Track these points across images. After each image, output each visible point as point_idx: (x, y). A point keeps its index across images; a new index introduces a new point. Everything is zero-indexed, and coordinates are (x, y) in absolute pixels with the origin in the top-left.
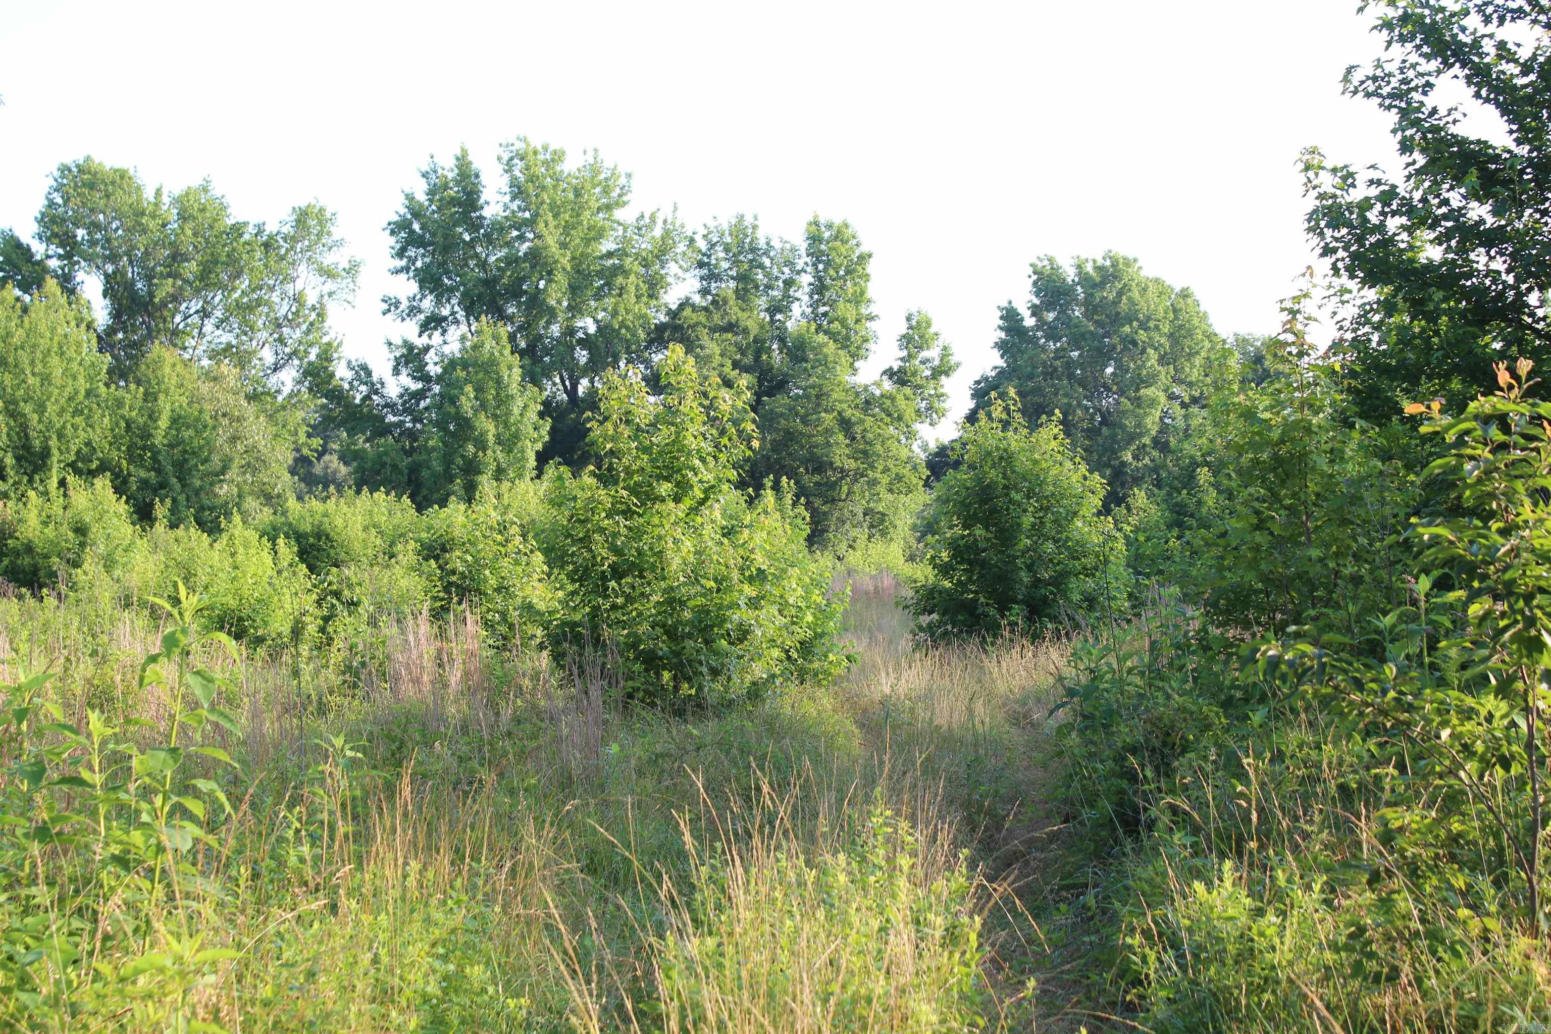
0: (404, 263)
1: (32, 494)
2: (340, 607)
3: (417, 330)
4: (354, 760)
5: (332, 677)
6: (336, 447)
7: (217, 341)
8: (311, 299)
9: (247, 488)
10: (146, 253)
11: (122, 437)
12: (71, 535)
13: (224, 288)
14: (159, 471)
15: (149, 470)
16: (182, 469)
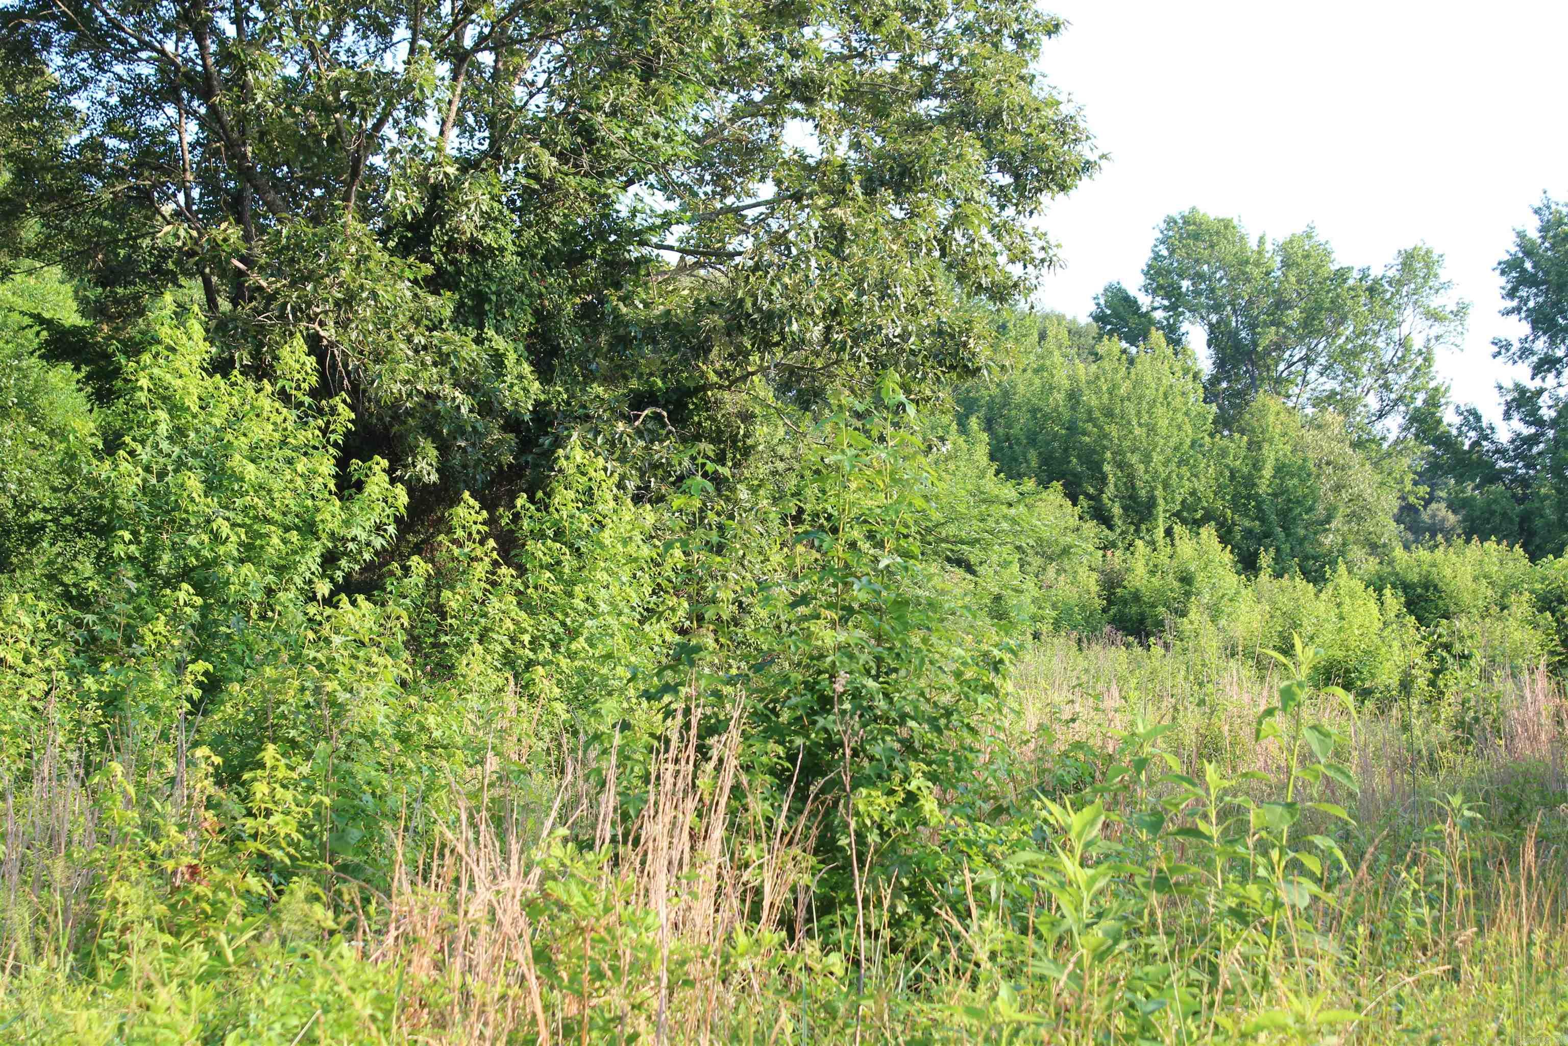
0: (1515, 303)
1: (1139, 543)
2: (1450, 660)
3: (1529, 372)
4: (1472, 822)
5: (1442, 731)
6: (1443, 494)
7: (1321, 388)
8: (1418, 343)
9: (1351, 538)
10: (1250, 302)
11: (1226, 486)
12: (1176, 584)
13: (1327, 334)
14: (1263, 520)
15: (1253, 520)
16: (1286, 519)
